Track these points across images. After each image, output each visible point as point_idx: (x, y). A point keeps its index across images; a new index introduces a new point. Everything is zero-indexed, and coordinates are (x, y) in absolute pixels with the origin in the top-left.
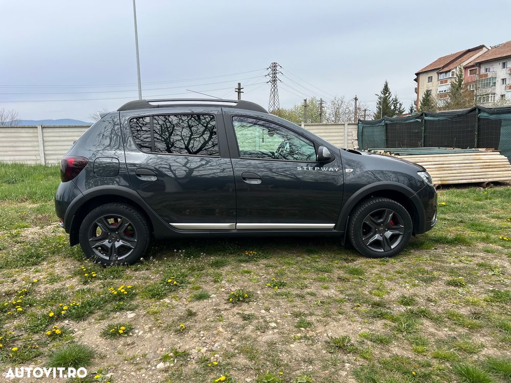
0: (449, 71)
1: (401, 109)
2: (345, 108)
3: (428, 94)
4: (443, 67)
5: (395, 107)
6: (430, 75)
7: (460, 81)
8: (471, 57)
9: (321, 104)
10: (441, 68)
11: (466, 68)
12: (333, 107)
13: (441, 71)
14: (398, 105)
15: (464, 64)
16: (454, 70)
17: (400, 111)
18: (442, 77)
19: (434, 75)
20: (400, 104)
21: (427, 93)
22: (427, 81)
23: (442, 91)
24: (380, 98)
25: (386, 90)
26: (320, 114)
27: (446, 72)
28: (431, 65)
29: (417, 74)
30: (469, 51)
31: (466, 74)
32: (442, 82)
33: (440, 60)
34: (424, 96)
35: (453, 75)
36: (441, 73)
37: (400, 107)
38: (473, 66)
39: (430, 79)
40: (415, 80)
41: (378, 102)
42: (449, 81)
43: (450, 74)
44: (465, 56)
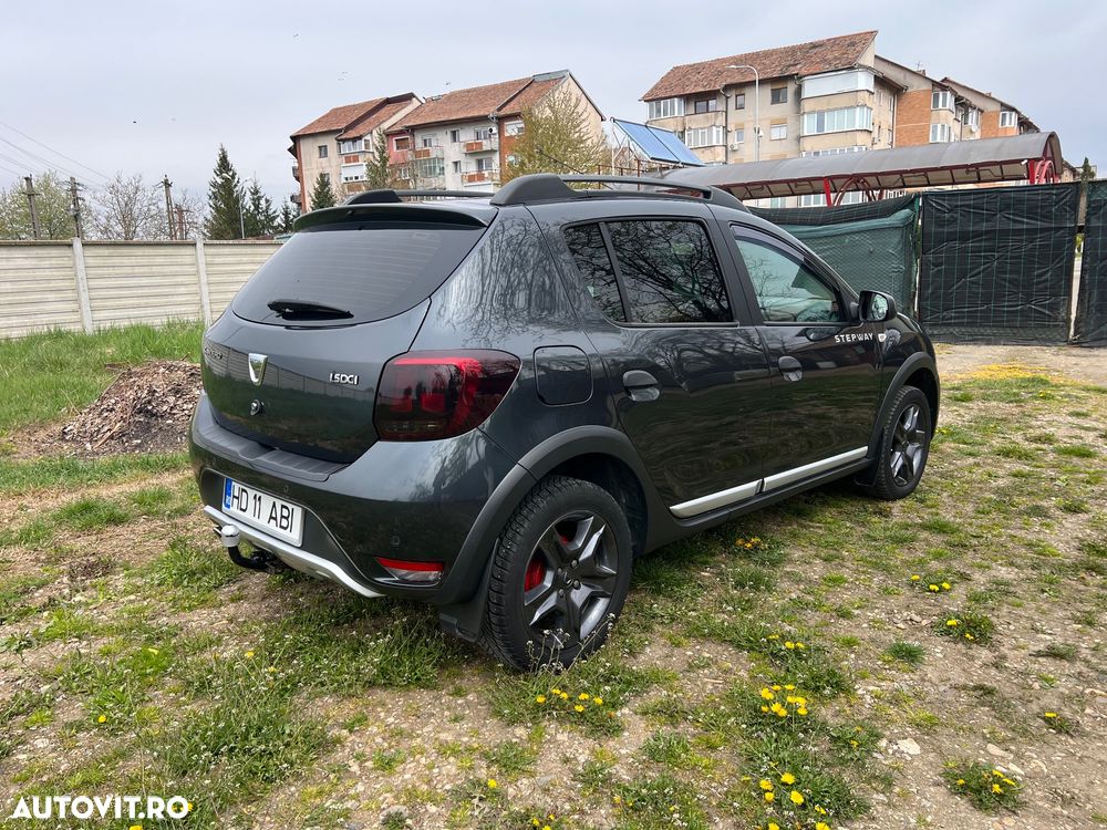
0: (360, 138)
1: (270, 212)
2: (146, 203)
3: (324, 182)
4: (347, 129)
5: (257, 207)
6: (322, 141)
7: (384, 160)
8: (394, 114)
9: (74, 190)
10: (343, 128)
11: (389, 135)
12: (115, 201)
13: (343, 137)
14: (263, 202)
15: (386, 126)
16: (368, 137)
17: (267, 216)
18: (347, 148)
19: (331, 143)
20: (267, 201)
21: (323, 180)
22: (318, 155)
23: (351, 178)
24: (214, 185)
25: (224, 165)
26: (76, 217)
27: (355, 140)
28: (319, 121)
29: (295, 139)
30: (388, 101)
31: (390, 146)
32: (348, 160)
33: (335, 112)
34: (317, 186)
35: (367, 146)
36: (344, 141)
37: (267, 208)
38: (400, 133)
39: (323, 151)
40: (290, 150)
41: (210, 193)
42: (361, 158)
43: (361, 145)
44: (383, 111)
